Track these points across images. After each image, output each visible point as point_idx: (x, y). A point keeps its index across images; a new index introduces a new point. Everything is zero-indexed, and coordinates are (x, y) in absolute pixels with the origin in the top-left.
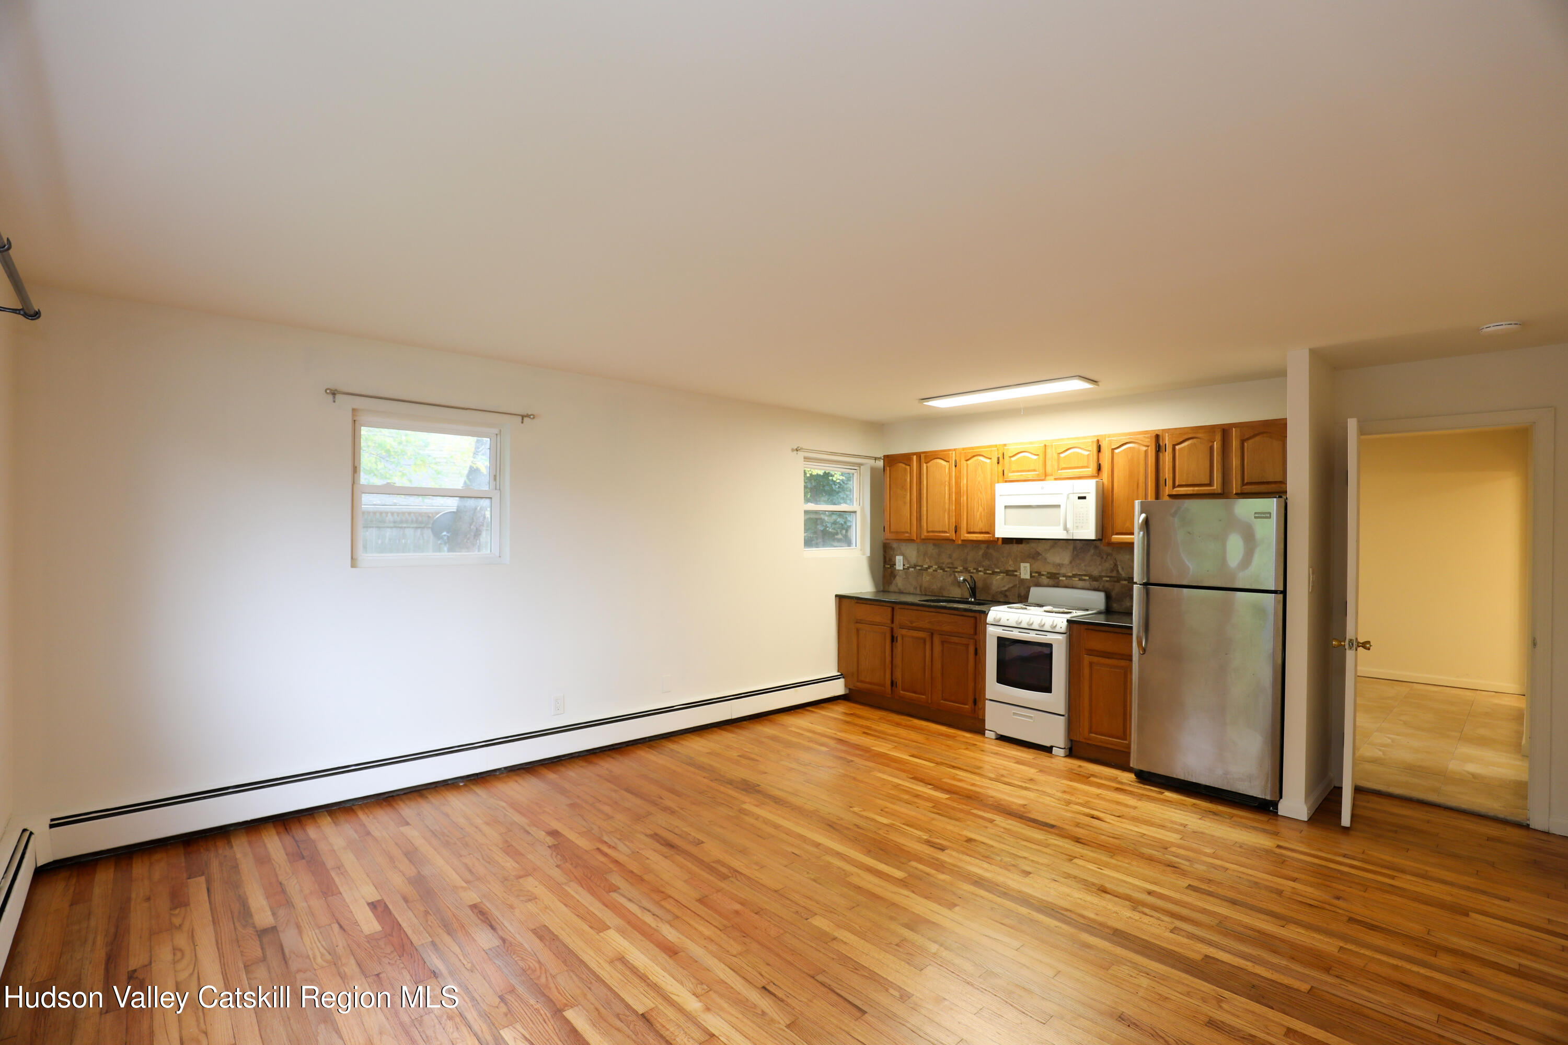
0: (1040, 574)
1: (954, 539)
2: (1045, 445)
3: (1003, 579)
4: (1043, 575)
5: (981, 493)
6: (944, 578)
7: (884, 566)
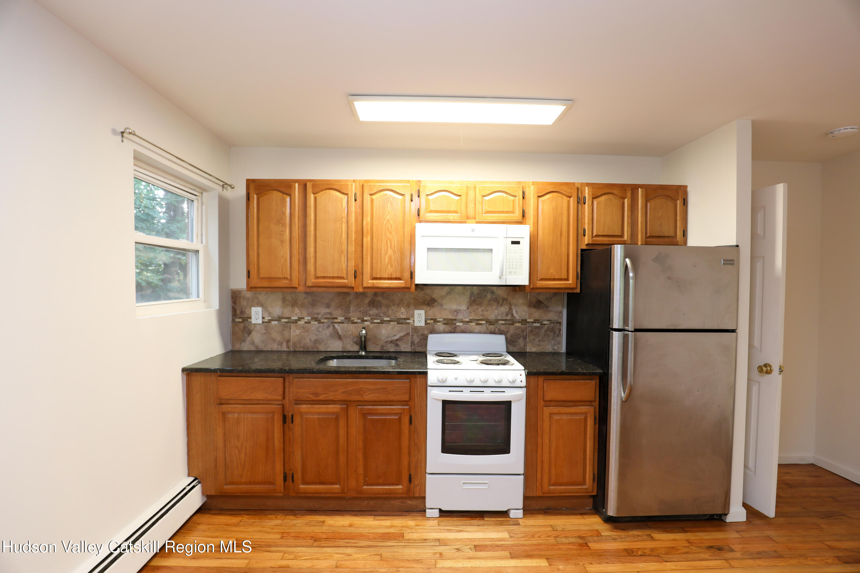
0: (435, 321)
1: (354, 286)
2: (467, 187)
3: (393, 328)
4: (439, 322)
5: (390, 233)
6: (320, 330)
7: (233, 320)
